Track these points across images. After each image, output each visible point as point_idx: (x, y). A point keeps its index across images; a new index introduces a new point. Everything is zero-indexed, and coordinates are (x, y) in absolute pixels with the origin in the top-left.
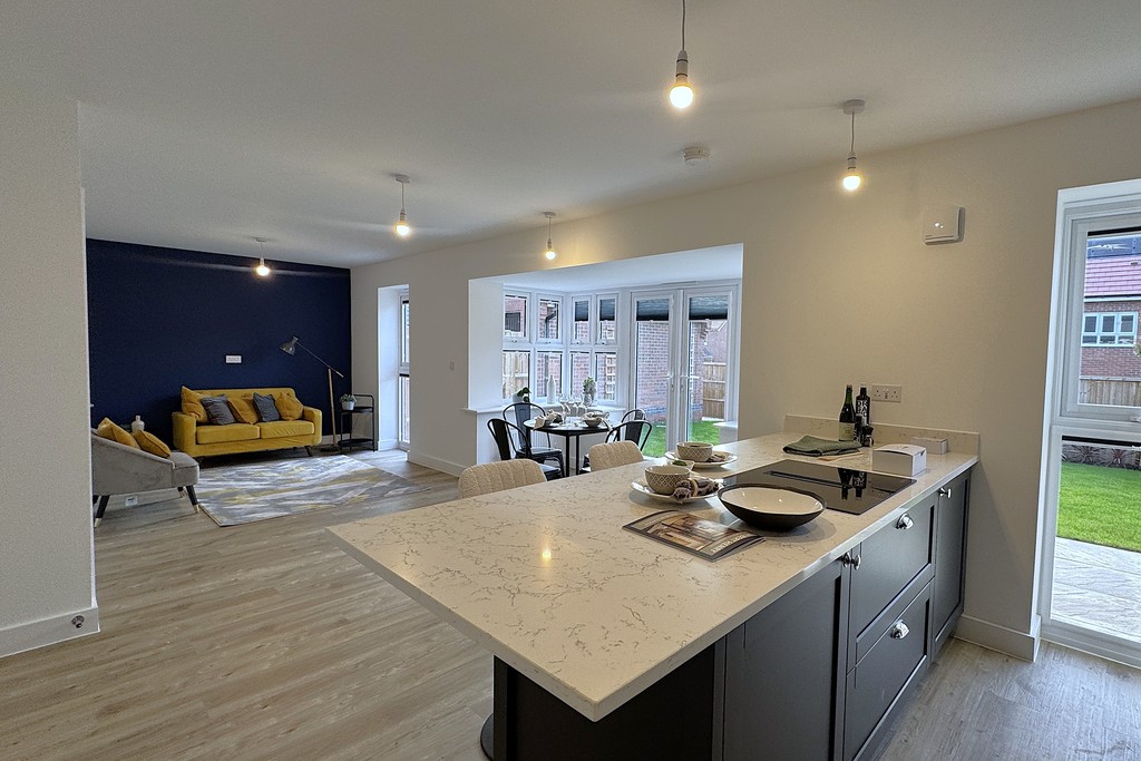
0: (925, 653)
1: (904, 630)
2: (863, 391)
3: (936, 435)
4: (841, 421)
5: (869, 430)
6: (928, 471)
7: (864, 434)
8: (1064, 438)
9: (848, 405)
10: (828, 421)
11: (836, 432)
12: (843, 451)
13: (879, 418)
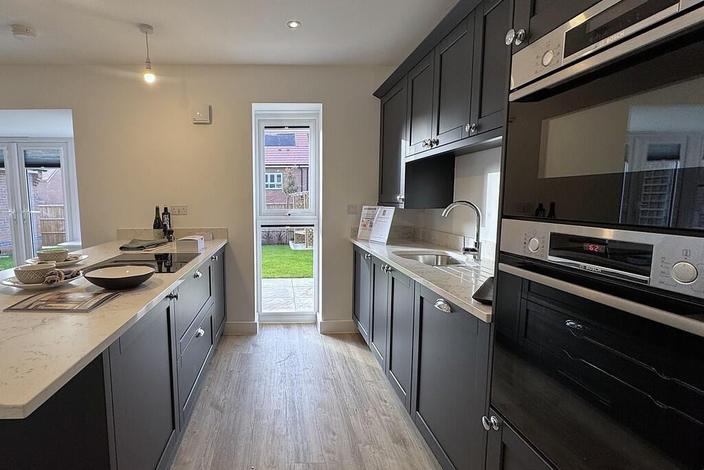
0: (212, 344)
1: (202, 332)
2: (166, 209)
3: (207, 231)
4: (154, 228)
5: (171, 232)
6: (205, 248)
7: (168, 234)
8: (262, 226)
9: (157, 218)
10: (146, 230)
11: (152, 235)
12: (158, 245)
13: (177, 224)
